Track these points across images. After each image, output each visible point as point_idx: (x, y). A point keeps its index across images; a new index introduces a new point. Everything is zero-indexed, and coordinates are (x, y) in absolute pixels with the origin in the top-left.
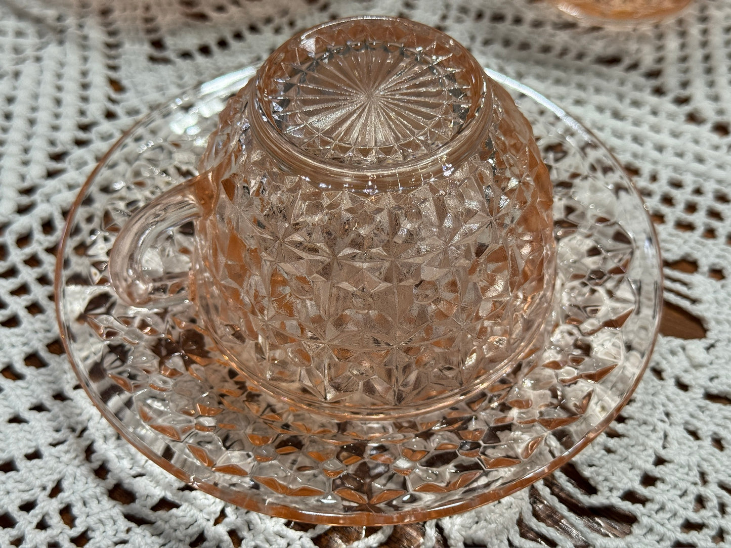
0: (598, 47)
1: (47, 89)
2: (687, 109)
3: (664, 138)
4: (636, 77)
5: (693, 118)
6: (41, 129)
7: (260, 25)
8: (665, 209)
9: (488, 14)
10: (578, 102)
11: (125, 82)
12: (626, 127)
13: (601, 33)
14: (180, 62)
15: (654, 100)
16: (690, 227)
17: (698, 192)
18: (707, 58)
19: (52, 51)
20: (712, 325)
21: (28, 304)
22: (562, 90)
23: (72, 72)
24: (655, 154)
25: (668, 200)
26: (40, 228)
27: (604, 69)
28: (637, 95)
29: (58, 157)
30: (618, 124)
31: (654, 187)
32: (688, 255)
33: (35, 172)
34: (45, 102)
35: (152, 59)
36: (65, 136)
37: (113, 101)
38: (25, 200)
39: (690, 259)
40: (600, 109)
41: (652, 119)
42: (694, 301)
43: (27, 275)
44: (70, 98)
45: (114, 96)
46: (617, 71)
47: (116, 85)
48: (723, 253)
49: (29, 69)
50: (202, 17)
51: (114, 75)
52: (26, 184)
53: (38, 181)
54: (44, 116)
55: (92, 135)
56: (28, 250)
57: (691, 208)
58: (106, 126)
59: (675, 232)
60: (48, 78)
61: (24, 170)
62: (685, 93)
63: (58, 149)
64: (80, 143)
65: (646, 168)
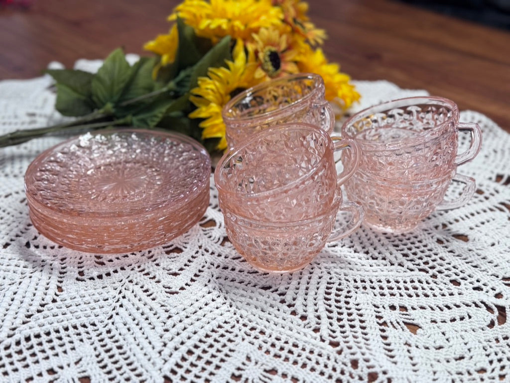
0: (263, 283)
1: (32, 290)
2: (292, 309)
3: (280, 321)
4: (275, 295)
5: (294, 313)
6: (25, 305)
7: (125, 267)
8: (271, 349)
9: (222, 266)
10: (248, 304)
11: (63, 288)
12: (266, 315)
13: (267, 275)
14: (88, 281)
15: (280, 305)
16: (280, 357)
17: (286, 342)
18: (307, 289)
19: (37, 274)
22: (243, 299)
23: (43, 283)
24: (274, 327)
25: (273, 345)
26: (15, 344)
27: (263, 291)
28: (274, 303)
29: (29, 316)
30: (262, 314)
31: (269, 340)
32: (275, 367)
33: (18, 322)
34: (29, 295)
35: (77, 279)
36: (33, 309)
37: (56, 295)
38: (12, 332)
40: (256, 307)
41: (277, 312)
43: (6, 361)
44: (40, 294)
45: (58, 293)
46: (268, 292)
47: (60, 289)
48: (289, 368)
49: (26, 281)
50: (103, 264)
51: (60, 285)
52: (13, 326)
53: (17, 325)
54: (27, 301)
55: (45, 308)
56: (8, 352)
57: (282, 349)
58: (51, 305)
59: (273, 358)
60: (33, 285)
61: (14, 320)
62: (293, 302)
63: (30, 313)
64: (39, 311)
65: (268, 332)
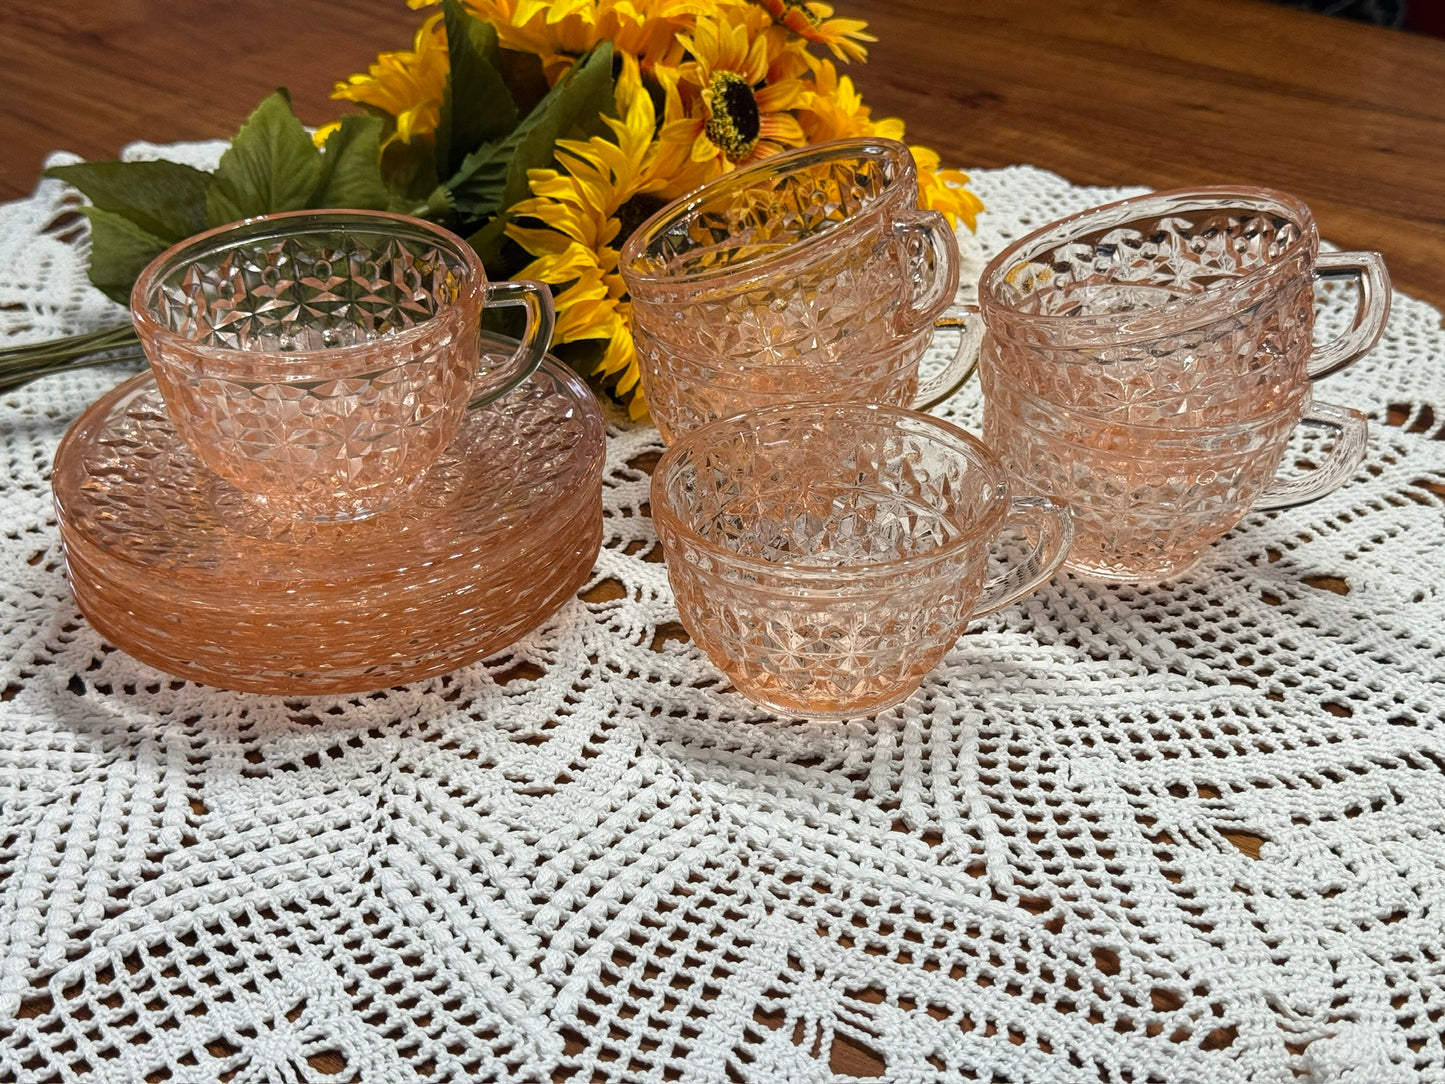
0: (798, 745)
1: (114, 813)
2: (895, 814)
3: (865, 849)
4: (837, 778)
5: (901, 825)
6: (102, 860)
7: (383, 729)
8: (855, 931)
9: (667, 708)
10: (764, 809)
11: (208, 801)
12: (821, 837)
13: (804, 727)
14: (279, 775)
15: (857, 804)
16: (884, 950)
17: (896, 910)
18: (926, 755)
19: (121, 769)
20: (893, 1060)
21: (74, 1061)
22: (747, 794)
23: (145, 791)
24: (851, 867)
25: (859, 920)
26: (94, 976)
27: (802, 769)
28: (837, 800)
29: (122, 893)
30: (810, 833)
31: (844, 905)
32: (876, 981)
33: (91, 912)
34: (109, 829)
35: (246, 774)
36: (130, 869)
37: (192, 824)
38: (78, 944)
39: (878, 987)
40: (790, 817)
41: (851, 826)
42: (876, 1035)
43: (75, 1029)
44: (141, 824)
45: (194, 818)
46: (816, 771)
47: (199, 806)
48: (916, 979)
49: (91, 791)
50: (313, 721)
51: (196, 794)
52: (80, 926)
53: (92, 922)
54: (106, 847)
55: (164, 865)
56: (78, 1001)
57: (886, 928)
58: (182, 854)
59: (864, 956)
60: (115, 800)
61: (77, 908)
62: (894, 796)
63: (122, 883)
64: (148, 876)
65: (838, 884)
